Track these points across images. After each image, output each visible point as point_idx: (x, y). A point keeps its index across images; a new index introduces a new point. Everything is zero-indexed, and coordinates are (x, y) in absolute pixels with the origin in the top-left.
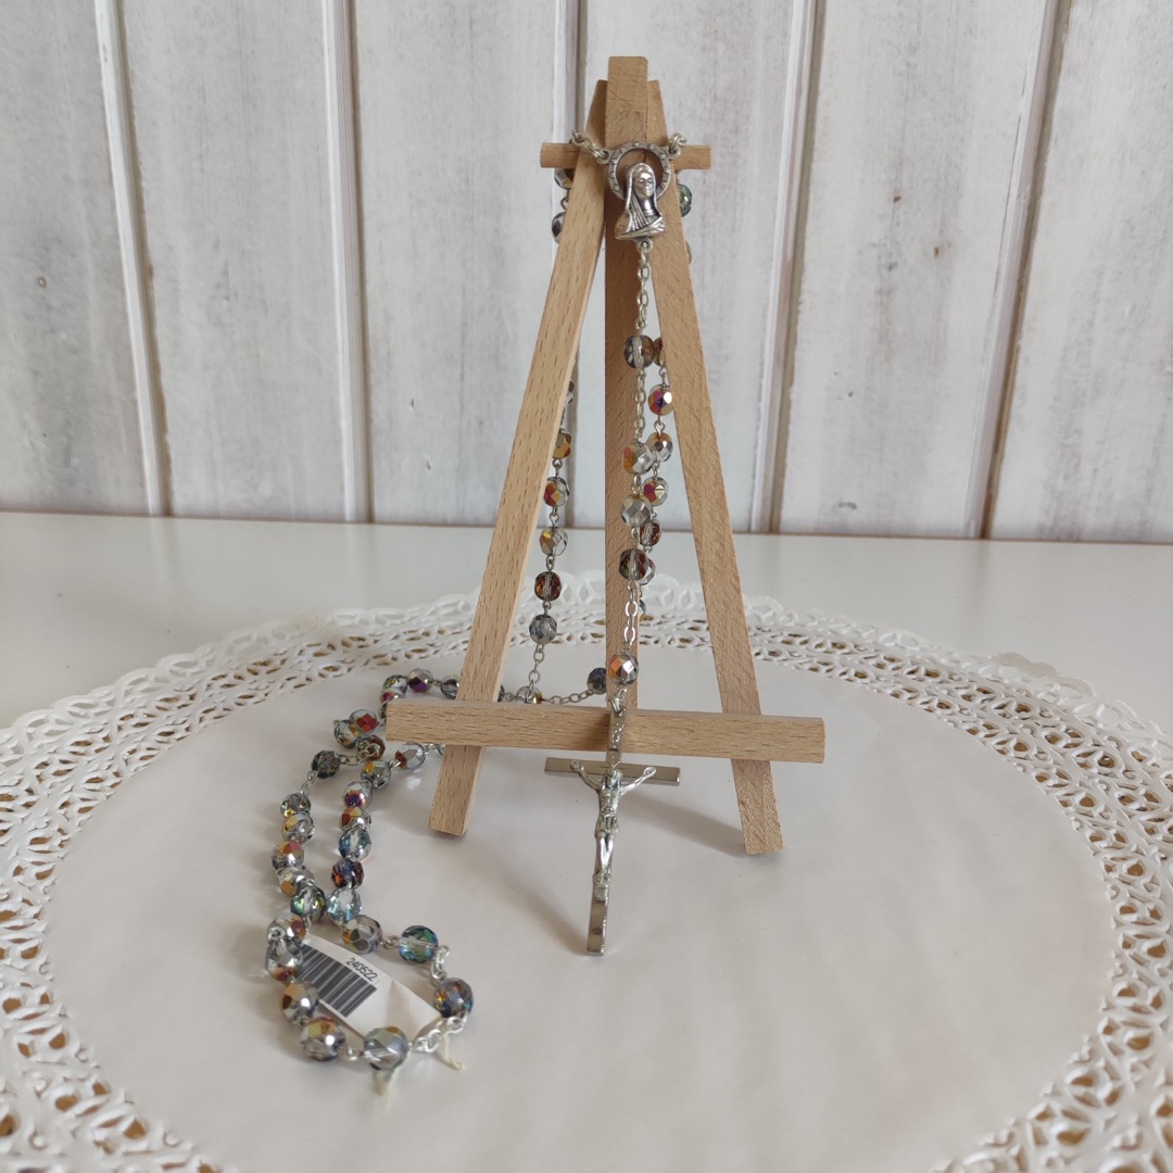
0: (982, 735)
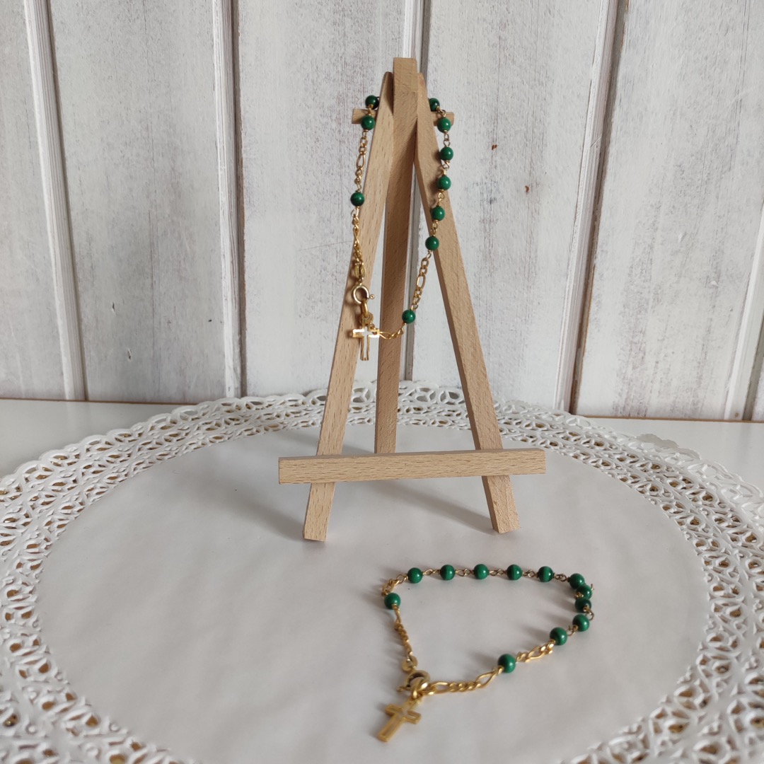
0: (629, 482)
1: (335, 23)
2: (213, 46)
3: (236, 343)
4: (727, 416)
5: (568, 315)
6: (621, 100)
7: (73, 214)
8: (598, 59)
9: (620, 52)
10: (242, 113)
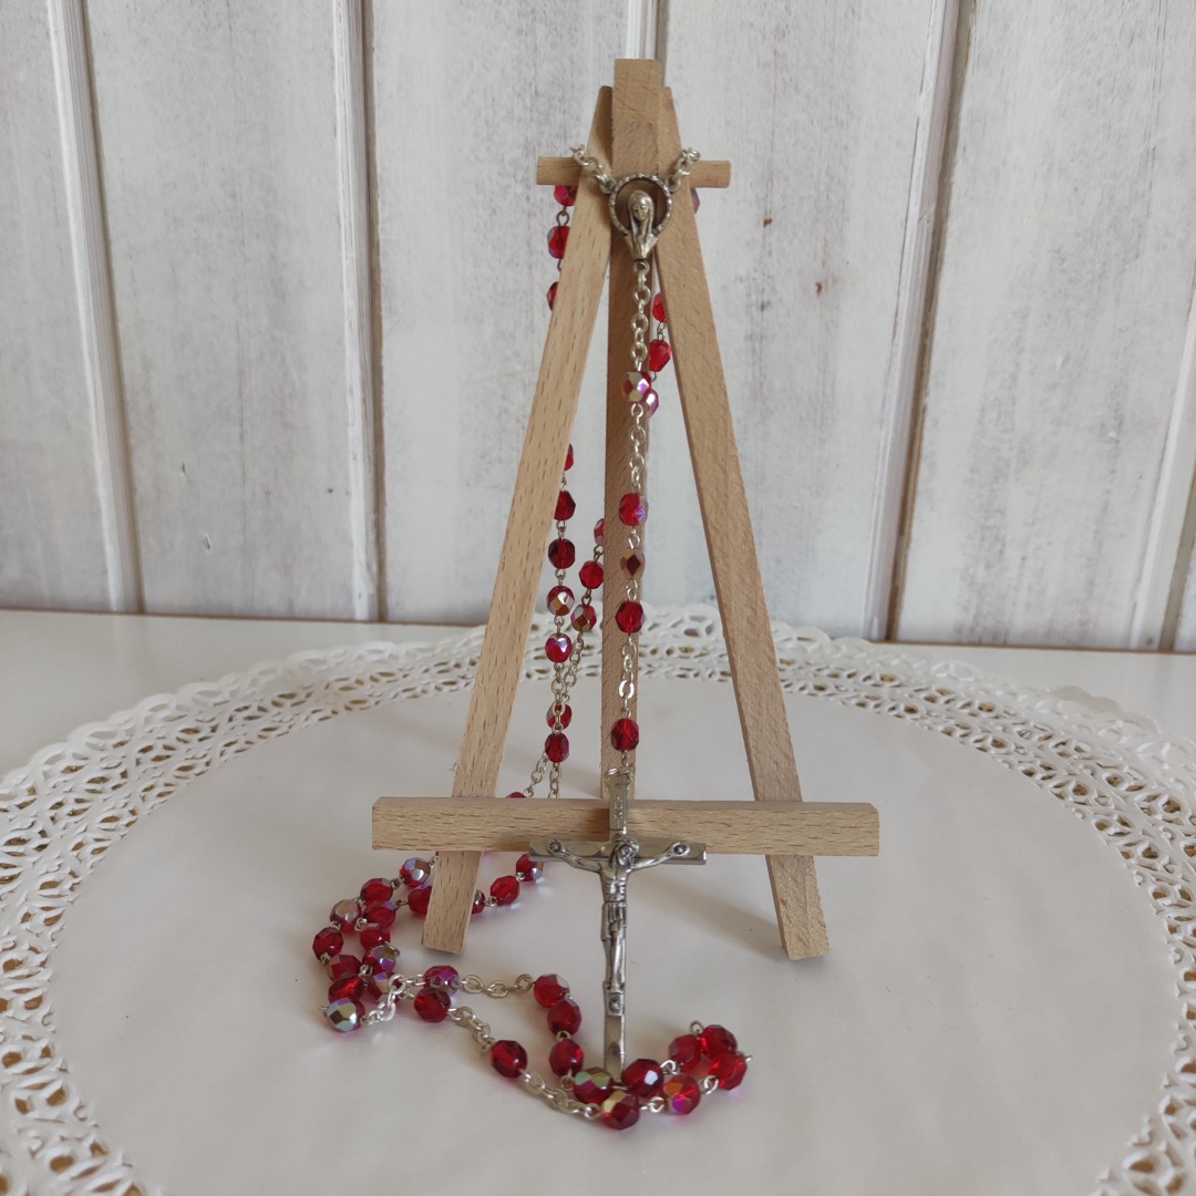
0: (1039, 777)
1: (520, 32)
2: (333, 68)
3: (370, 525)
4: (1134, 643)
5: (884, 483)
6: (964, 149)
7: (121, 326)
8: (930, 84)
9: (964, 75)
10: (379, 170)
